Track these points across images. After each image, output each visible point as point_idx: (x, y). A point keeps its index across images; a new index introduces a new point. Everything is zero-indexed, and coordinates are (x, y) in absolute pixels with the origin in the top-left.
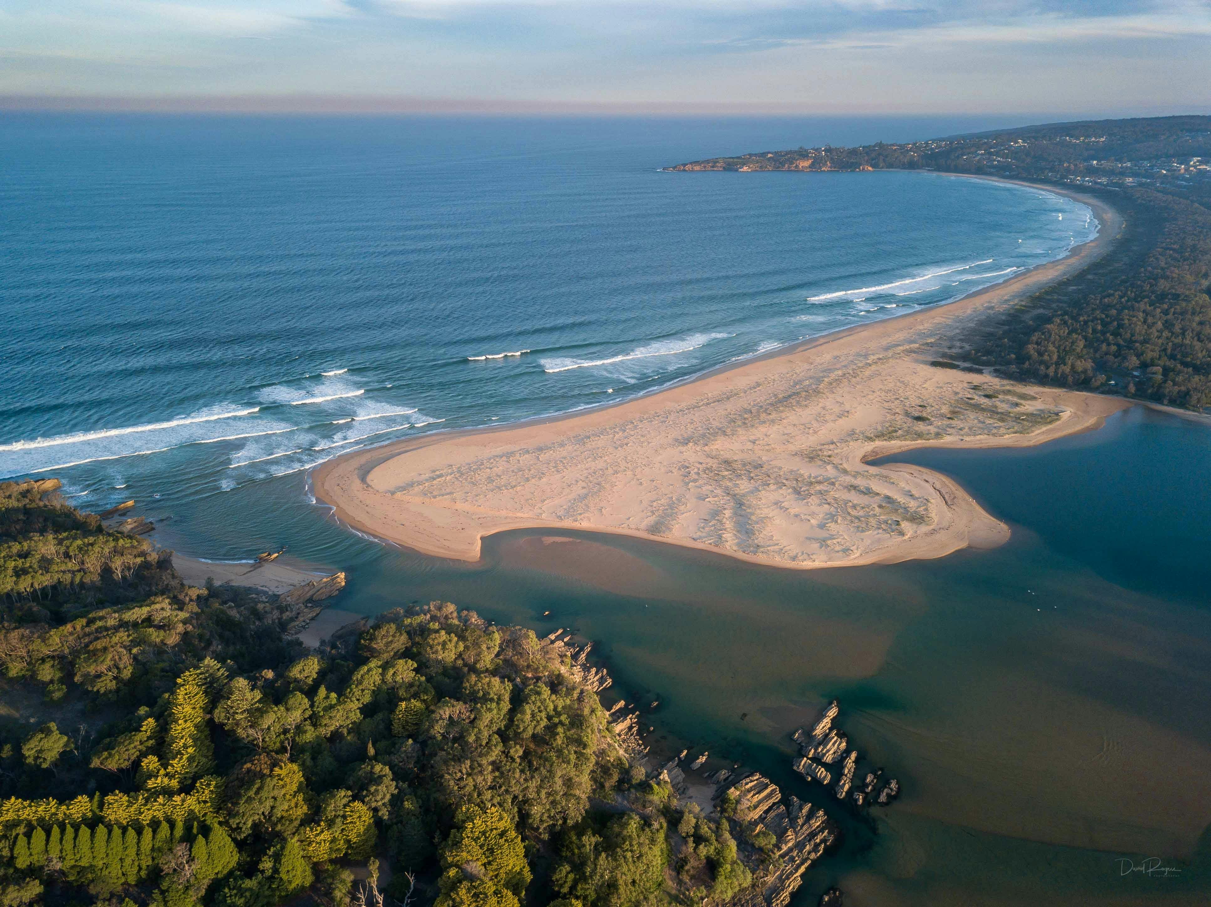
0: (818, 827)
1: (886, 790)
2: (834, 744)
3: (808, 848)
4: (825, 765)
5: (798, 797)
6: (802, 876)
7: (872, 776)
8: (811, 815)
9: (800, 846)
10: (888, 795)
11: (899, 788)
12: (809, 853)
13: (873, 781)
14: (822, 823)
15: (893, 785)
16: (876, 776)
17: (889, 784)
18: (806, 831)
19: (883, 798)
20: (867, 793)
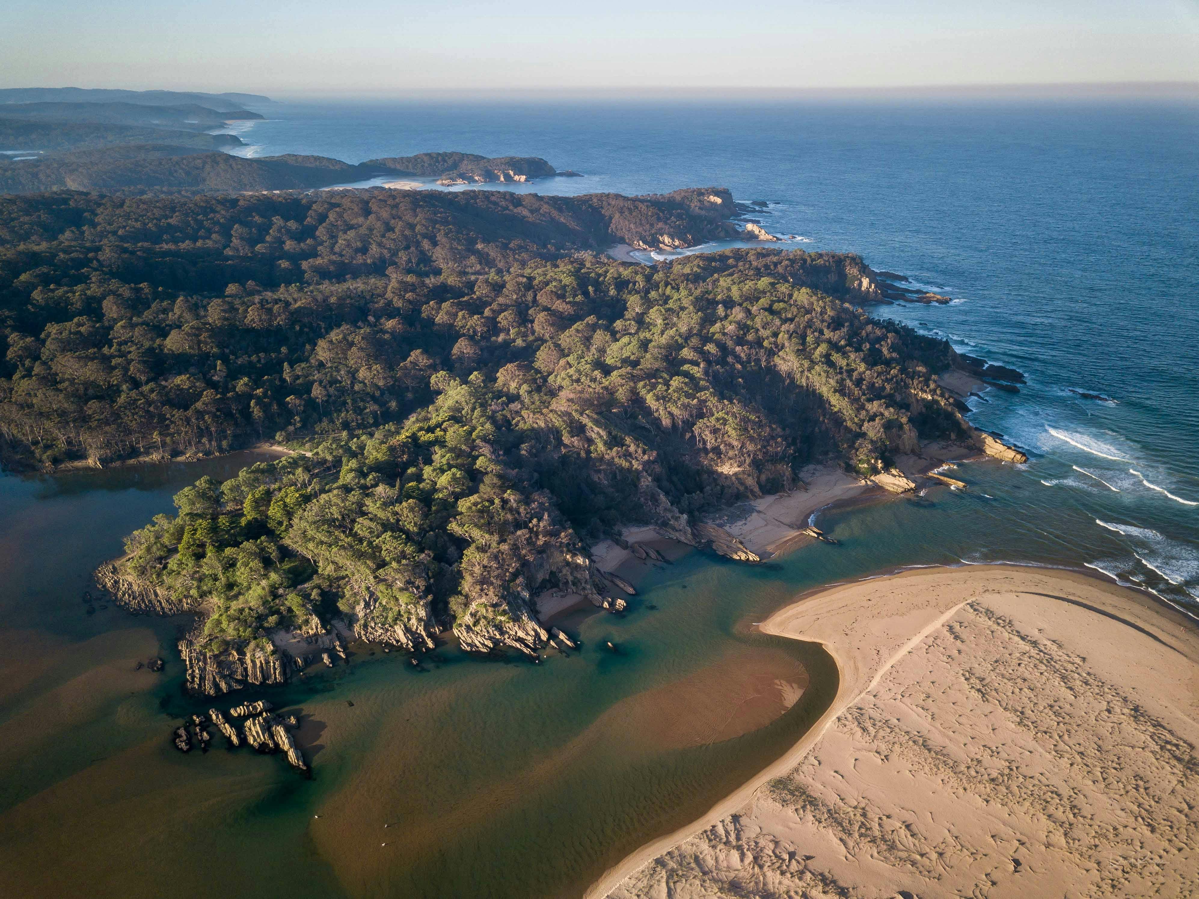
0: (205, 685)
1: (185, 738)
2: (257, 733)
3: (197, 671)
4: (246, 718)
5: (238, 689)
6: (185, 660)
7: (204, 739)
8: (216, 686)
9: (203, 670)
10: (181, 736)
11: (177, 747)
12: (193, 671)
13: (201, 736)
14: (205, 689)
15: (183, 746)
16: (202, 741)
17: (186, 744)
18: (209, 677)
19: (182, 732)
20: (196, 726)
